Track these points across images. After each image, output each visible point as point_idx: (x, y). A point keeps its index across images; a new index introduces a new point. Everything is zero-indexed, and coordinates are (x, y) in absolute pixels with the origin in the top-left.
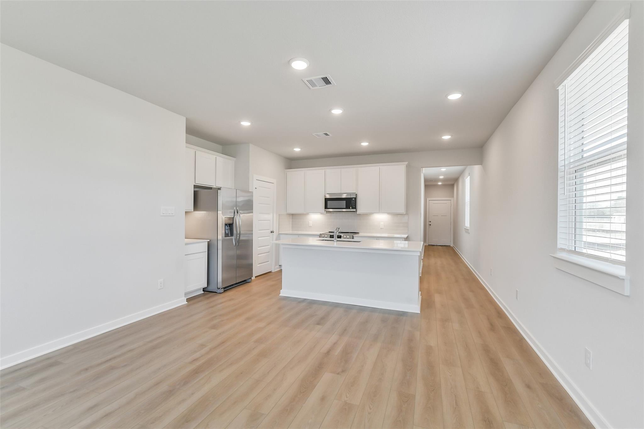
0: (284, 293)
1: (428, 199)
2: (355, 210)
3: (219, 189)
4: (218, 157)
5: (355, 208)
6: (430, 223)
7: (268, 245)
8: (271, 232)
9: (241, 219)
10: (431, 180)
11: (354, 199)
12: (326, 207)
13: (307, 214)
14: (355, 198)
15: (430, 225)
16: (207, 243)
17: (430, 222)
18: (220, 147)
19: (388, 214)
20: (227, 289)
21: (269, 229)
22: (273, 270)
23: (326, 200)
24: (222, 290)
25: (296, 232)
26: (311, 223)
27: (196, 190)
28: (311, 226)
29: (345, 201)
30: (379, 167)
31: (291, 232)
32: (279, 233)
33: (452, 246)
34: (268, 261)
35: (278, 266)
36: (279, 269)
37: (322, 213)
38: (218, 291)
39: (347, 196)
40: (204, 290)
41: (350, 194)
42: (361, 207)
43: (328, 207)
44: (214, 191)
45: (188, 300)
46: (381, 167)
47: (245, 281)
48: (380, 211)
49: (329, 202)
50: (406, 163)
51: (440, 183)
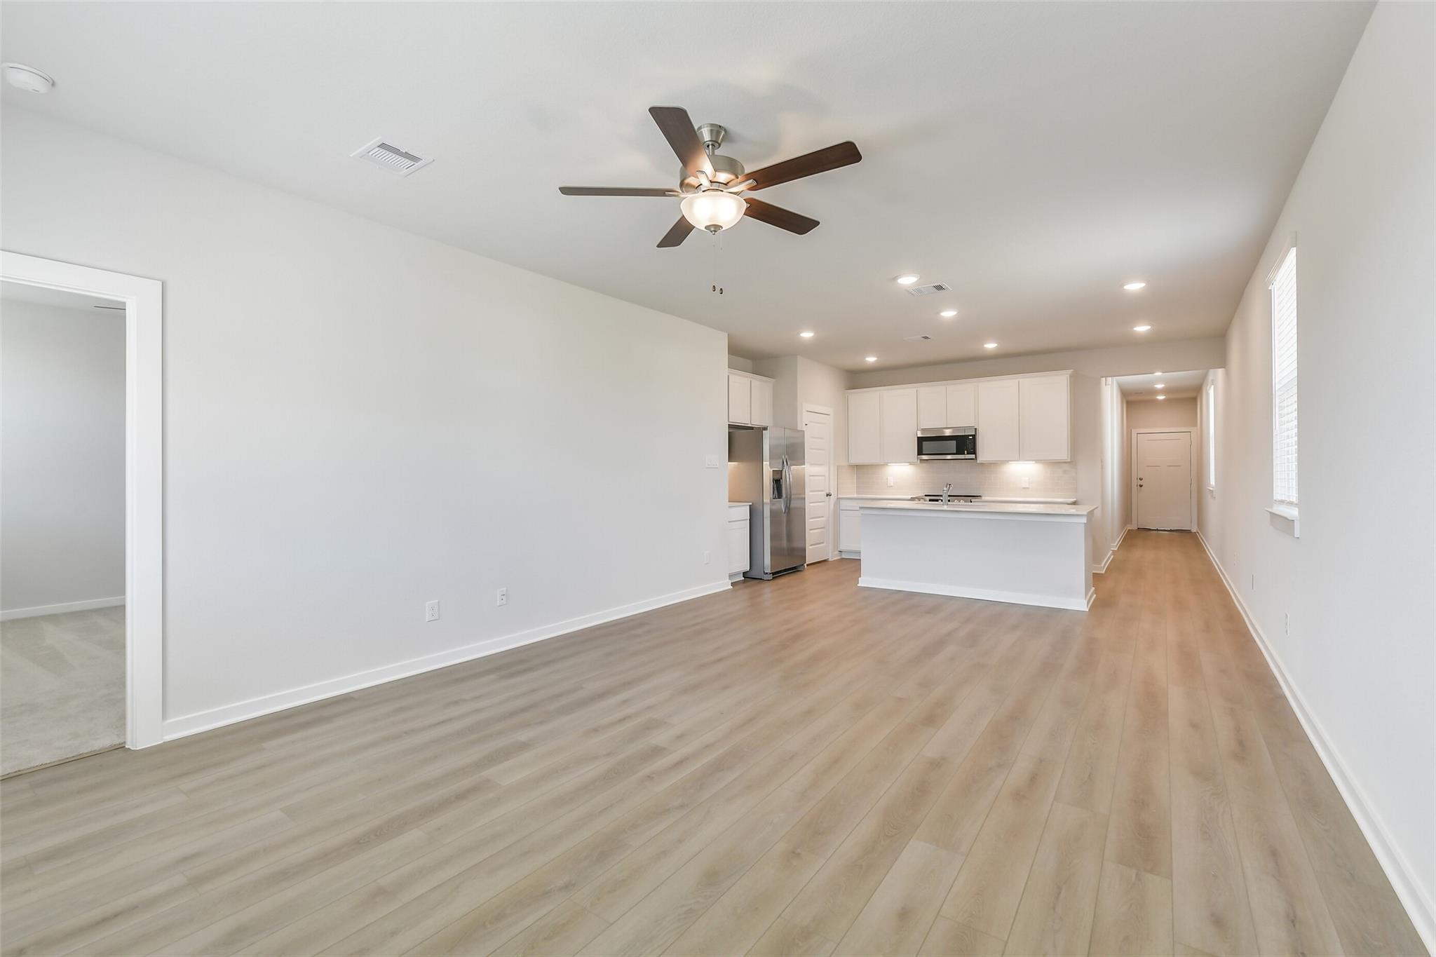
0: (864, 582)
1: (1134, 432)
2: (973, 456)
3: (765, 429)
4: (753, 381)
5: (974, 453)
6: (1141, 482)
7: (822, 517)
8: (827, 495)
9: (791, 473)
10: (1139, 393)
11: (971, 437)
12: (920, 452)
13: (886, 464)
14: (974, 436)
15: (1141, 486)
16: (748, 507)
17: (1141, 479)
18: (749, 363)
19: (1036, 462)
20: (776, 575)
21: (822, 491)
22: (830, 555)
23: (921, 441)
24: (771, 577)
25: (860, 496)
26: (891, 481)
27: (731, 431)
28: (892, 484)
29: (955, 442)
30: (1017, 380)
31: (855, 496)
32: (839, 496)
33: (1194, 530)
34: (823, 543)
35: (837, 552)
36: (839, 558)
37: (911, 464)
38: (766, 577)
39: (953, 432)
40: (745, 574)
41: (965, 428)
42: (985, 451)
43: (924, 453)
44: (756, 433)
45: (732, 584)
46: (1021, 380)
47: (795, 568)
48: (1020, 457)
49: (925, 443)
50: (1070, 371)
51: (1161, 397)
